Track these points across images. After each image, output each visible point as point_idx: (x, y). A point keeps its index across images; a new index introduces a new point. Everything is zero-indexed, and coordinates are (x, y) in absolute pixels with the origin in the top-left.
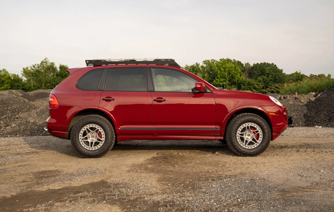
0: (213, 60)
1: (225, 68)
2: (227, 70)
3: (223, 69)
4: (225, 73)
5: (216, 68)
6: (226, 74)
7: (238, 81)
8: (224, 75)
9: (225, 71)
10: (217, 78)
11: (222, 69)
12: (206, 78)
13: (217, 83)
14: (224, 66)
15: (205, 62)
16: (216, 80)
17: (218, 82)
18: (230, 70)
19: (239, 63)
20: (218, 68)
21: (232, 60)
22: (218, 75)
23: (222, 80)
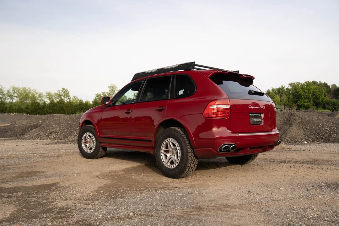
0: (298, 82)
1: (309, 90)
2: (311, 91)
3: (308, 91)
4: (309, 94)
5: (301, 90)
6: (311, 95)
7: (322, 101)
8: (308, 96)
9: (309, 93)
10: (301, 99)
11: (306, 90)
12: (291, 99)
13: (301, 104)
14: (308, 88)
15: (290, 85)
16: (300, 101)
17: (303, 102)
18: (314, 92)
19: (325, 85)
20: (302, 90)
21: (318, 82)
22: (302, 96)
23: (306, 101)
